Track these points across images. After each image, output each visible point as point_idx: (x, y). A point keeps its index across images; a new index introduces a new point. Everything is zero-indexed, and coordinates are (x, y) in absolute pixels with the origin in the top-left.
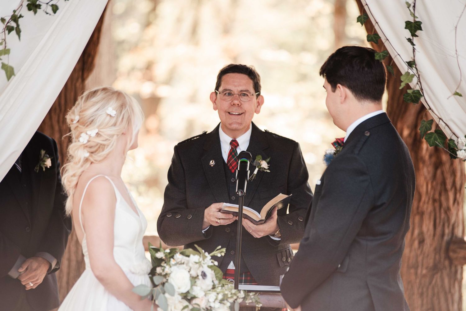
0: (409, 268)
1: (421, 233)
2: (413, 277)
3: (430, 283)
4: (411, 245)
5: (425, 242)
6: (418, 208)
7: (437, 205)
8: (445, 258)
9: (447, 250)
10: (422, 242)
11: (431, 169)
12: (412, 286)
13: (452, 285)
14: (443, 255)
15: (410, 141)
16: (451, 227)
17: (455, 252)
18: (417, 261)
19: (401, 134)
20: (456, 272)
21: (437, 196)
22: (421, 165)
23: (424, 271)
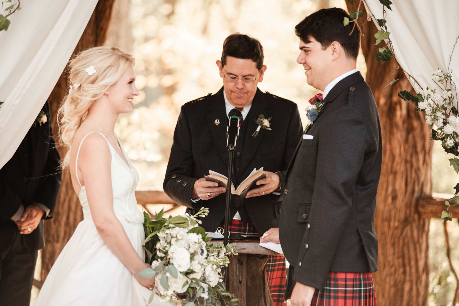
0: (383, 220)
1: (394, 191)
2: (386, 229)
3: (401, 234)
4: (385, 200)
5: (398, 198)
6: (392, 167)
7: (409, 166)
8: (415, 213)
9: (417, 206)
10: (394, 198)
11: (404, 134)
12: (385, 237)
13: (420, 236)
14: (413, 209)
15: (386, 109)
16: (420, 185)
17: (423, 206)
18: (390, 215)
19: (378, 102)
20: (424, 225)
21: (409, 158)
22: (395, 130)
23: (396, 224)
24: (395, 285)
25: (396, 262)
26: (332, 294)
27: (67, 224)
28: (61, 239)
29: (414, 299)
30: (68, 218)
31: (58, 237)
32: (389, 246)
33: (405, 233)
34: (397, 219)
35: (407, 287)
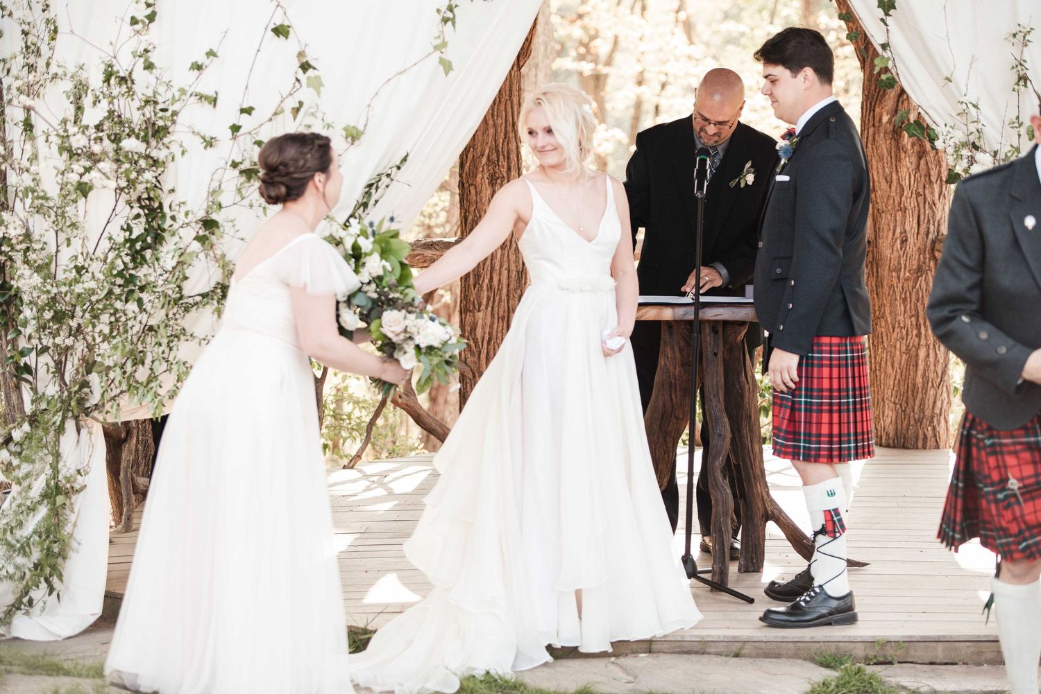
0: (890, 271)
1: (904, 232)
2: (895, 281)
4: (893, 245)
5: (909, 242)
6: (900, 204)
7: (921, 199)
9: (933, 249)
10: (904, 241)
11: (914, 159)
12: (894, 291)
14: (928, 256)
15: (890, 128)
16: (936, 224)
18: (899, 263)
21: (921, 190)
22: (903, 155)
24: (908, 350)
25: (908, 322)
26: (815, 362)
27: (490, 287)
28: (483, 307)
29: (932, 367)
30: (491, 279)
31: (480, 305)
32: (897, 303)
33: (918, 286)
34: (908, 268)
35: (922, 353)
